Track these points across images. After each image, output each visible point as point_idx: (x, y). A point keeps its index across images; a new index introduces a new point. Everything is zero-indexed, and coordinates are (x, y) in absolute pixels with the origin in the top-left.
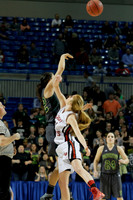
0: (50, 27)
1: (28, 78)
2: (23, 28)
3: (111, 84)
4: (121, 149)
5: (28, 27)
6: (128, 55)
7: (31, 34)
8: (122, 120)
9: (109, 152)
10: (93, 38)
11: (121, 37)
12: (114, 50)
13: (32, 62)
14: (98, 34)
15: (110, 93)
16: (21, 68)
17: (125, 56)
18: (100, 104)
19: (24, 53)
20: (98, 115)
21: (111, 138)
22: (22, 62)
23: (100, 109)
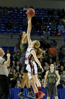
0: (22, 11)
1: (12, 37)
2: (9, 12)
3: (52, 40)
4: (57, 72)
5: (12, 12)
6: (61, 25)
7: (13, 15)
8: (57, 58)
9: (51, 73)
10: (43, 17)
11: (57, 16)
12: (54, 23)
13: (13, 29)
14: (46, 15)
15: (52, 44)
16: (8, 32)
17: (59, 26)
18: (47, 49)
19: (10, 24)
20: (46, 55)
21: (52, 67)
22: (9, 29)
23: (47, 52)
